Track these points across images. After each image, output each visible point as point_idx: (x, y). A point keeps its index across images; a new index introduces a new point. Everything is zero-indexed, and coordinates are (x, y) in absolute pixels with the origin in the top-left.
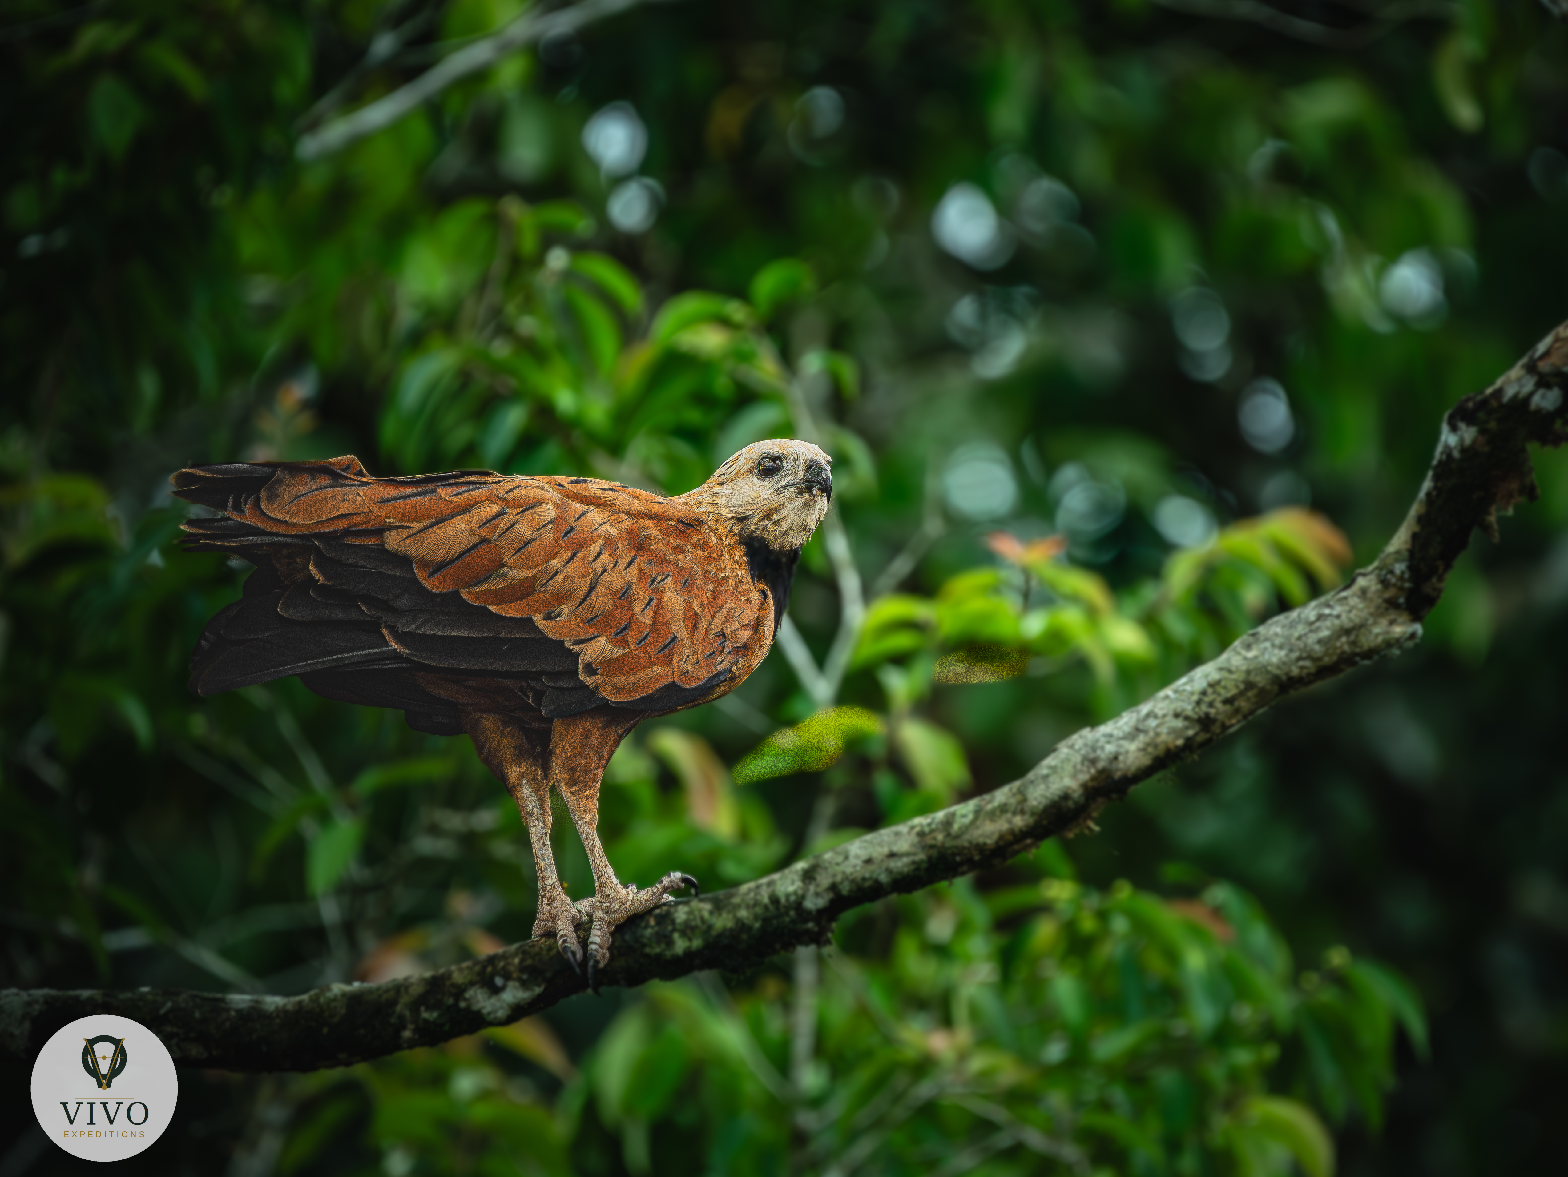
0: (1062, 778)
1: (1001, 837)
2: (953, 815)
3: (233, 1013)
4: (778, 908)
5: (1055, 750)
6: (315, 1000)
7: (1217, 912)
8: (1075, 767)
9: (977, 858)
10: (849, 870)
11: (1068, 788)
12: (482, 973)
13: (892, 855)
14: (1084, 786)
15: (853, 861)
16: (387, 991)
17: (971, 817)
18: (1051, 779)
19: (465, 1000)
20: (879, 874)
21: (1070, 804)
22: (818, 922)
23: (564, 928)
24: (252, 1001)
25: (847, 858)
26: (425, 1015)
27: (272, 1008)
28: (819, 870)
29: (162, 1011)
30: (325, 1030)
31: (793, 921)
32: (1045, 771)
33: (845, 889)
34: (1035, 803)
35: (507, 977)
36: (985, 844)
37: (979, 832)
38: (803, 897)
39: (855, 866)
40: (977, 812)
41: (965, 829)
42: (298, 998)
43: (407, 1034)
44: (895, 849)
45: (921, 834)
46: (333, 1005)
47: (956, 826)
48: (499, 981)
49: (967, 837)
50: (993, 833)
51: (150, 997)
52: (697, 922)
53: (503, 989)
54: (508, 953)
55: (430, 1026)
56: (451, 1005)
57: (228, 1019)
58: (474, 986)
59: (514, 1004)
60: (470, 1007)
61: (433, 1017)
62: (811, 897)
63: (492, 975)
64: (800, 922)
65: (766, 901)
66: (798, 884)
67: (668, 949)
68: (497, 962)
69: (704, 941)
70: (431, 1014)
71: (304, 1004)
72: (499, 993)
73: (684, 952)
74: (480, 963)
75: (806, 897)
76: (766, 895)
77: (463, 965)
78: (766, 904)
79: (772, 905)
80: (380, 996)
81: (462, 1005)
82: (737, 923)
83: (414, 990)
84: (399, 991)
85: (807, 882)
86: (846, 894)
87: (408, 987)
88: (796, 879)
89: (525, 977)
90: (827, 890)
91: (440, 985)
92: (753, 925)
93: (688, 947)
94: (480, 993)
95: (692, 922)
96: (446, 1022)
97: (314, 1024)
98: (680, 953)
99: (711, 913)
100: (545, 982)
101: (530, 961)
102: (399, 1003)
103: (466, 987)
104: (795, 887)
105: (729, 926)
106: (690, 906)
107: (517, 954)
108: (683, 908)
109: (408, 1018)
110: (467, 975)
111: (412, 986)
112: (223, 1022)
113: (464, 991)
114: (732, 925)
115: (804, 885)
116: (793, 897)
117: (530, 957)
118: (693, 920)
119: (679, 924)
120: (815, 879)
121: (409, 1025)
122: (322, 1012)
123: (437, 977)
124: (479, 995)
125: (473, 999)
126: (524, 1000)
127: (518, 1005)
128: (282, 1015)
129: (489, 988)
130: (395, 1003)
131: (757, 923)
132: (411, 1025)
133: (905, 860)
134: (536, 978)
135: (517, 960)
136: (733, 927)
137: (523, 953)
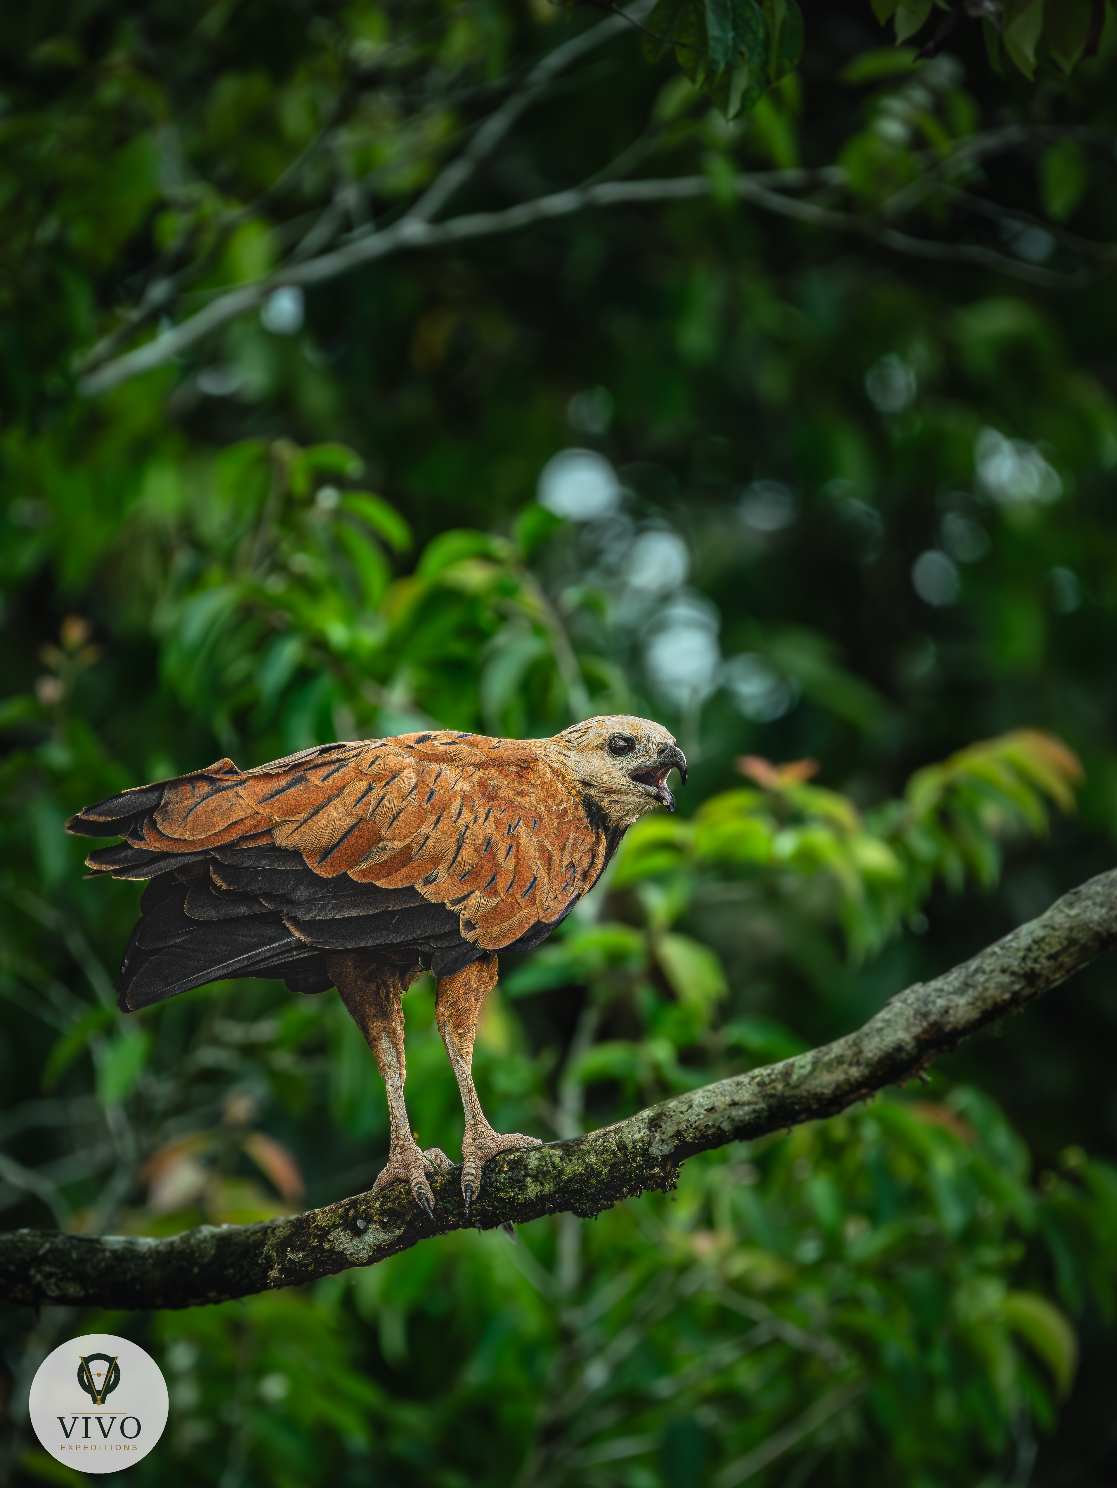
0: (895, 1031)
1: (838, 1086)
2: (792, 1065)
3: (108, 1254)
4: (625, 1154)
5: (888, 1004)
6: (186, 1240)
7: (961, 1117)
8: (907, 1020)
9: (814, 1106)
10: (693, 1118)
11: (902, 1040)
12: (344, 1216)
13: (734, 1104)
14: (917, 1038)
15: (696, 1109)
16: (255, 1233)
17: (809, 1068)
18: (885, 1032)
19: (329, 1241)
20: (722, 1122)
21: (904, 1055)
22: (664, 1169)
23: (418, 1176)
24: (125, 1242)
25: (691, 1107)
26: (291, 1256)
27: (145, 1249)
28: (665, 1118)
29: (42, 1252)
30: (196, 1270)
31: (639, 1166)
32: (879, 1025)
33: (689, 1136)
34: (870, 1055)
35: (369, 1220)
36: (823, 1094)
37: (817, 1082)
38: (650, 1144)
39: (698, 1114)
40: (815, 1064)
41: (803, 1080)
42: (169, 1238)
43: (273, 1274)
44: (737, 1098)
45: (761, 1084)
46: (203, 1246)
47: (795, 1077)
48: (361, 1224)
49: (805, 1087)
50: (830, 1084)
51: (29, 1240)
52: (549, 1167)
53: (365, 1231)
54: (369, 1197)
55: (296, 1266)
56: (316, 1246)
57: (104, 1259)
58: (338, 1228)
59: (375, 1245)
60: (334, 1248)
61: (299, 1258)
62: (657, 1143)
63: (355, 1218)
64: (647, 1167)
65: (614, 1147)
66: (644, 1131)
67: (521, 1193)
68: (359, 1206)
69: (555, 1185)
70: (297, 1255)
71: (176, 1245)
72: (361, 1235)
73: (537, 1196)
74: (343, 1206)
75: (652, 1144)
76: (614, 1142)
77: (327, 1208)
78: (614, 1150)
79: (620, 1151)
80: (248, 1238)
81: (326, 1246)
82: (586, 1168)
83: (280, 1232)
84: (266, 1232)
85: (653, 1129)
86: (691, 1141)
87: (274, 1229)
88: (642, 1126)
89: (385, 1220)
90: (672, 1137)
91: (305, 1227)
92: (602, 1171)
93: (540, 1192)
94: (343, 1235)
95: (544, 1167)
96: (311, 1263)
97: (185, 1264)
98: (533, 1197)
99: (561, 1159)
100: (404, 1224)
101: (390, 1205)
102: (266, 1244)
103: (329, 1229)
104: (642, 1134)
105: (579, 1172)
106: (541, 1152)
107: (378, 1198)
108: (535, 1154)
109: (274, 1259)
110: (331, 1217)
111: (279, 1228)
112: (99, 1262)
113: (328, 1232)
114: (582, 1170)
115: (650, 1132)
116: (640, 1144)
117: (390, 1201)
118: (544, 1166)
119: (531, 1169)
120: (660, 1127)
121: (276, 1265)
122: (193, 1252)
123: (302, 1220)
124: (342, 1237)
125: (337, 1241)
126: (385, 1241)
127: (379, 1246)
128: (155, 1255)
129: (351, 1230)
130: (262, 1244)
131: (606, 1168)
132: (278, 1265)
133: (746, 1108)
134: (396, 1221)
135: (378, 1204)
136: (583, 1172)
137: (383, 1197)
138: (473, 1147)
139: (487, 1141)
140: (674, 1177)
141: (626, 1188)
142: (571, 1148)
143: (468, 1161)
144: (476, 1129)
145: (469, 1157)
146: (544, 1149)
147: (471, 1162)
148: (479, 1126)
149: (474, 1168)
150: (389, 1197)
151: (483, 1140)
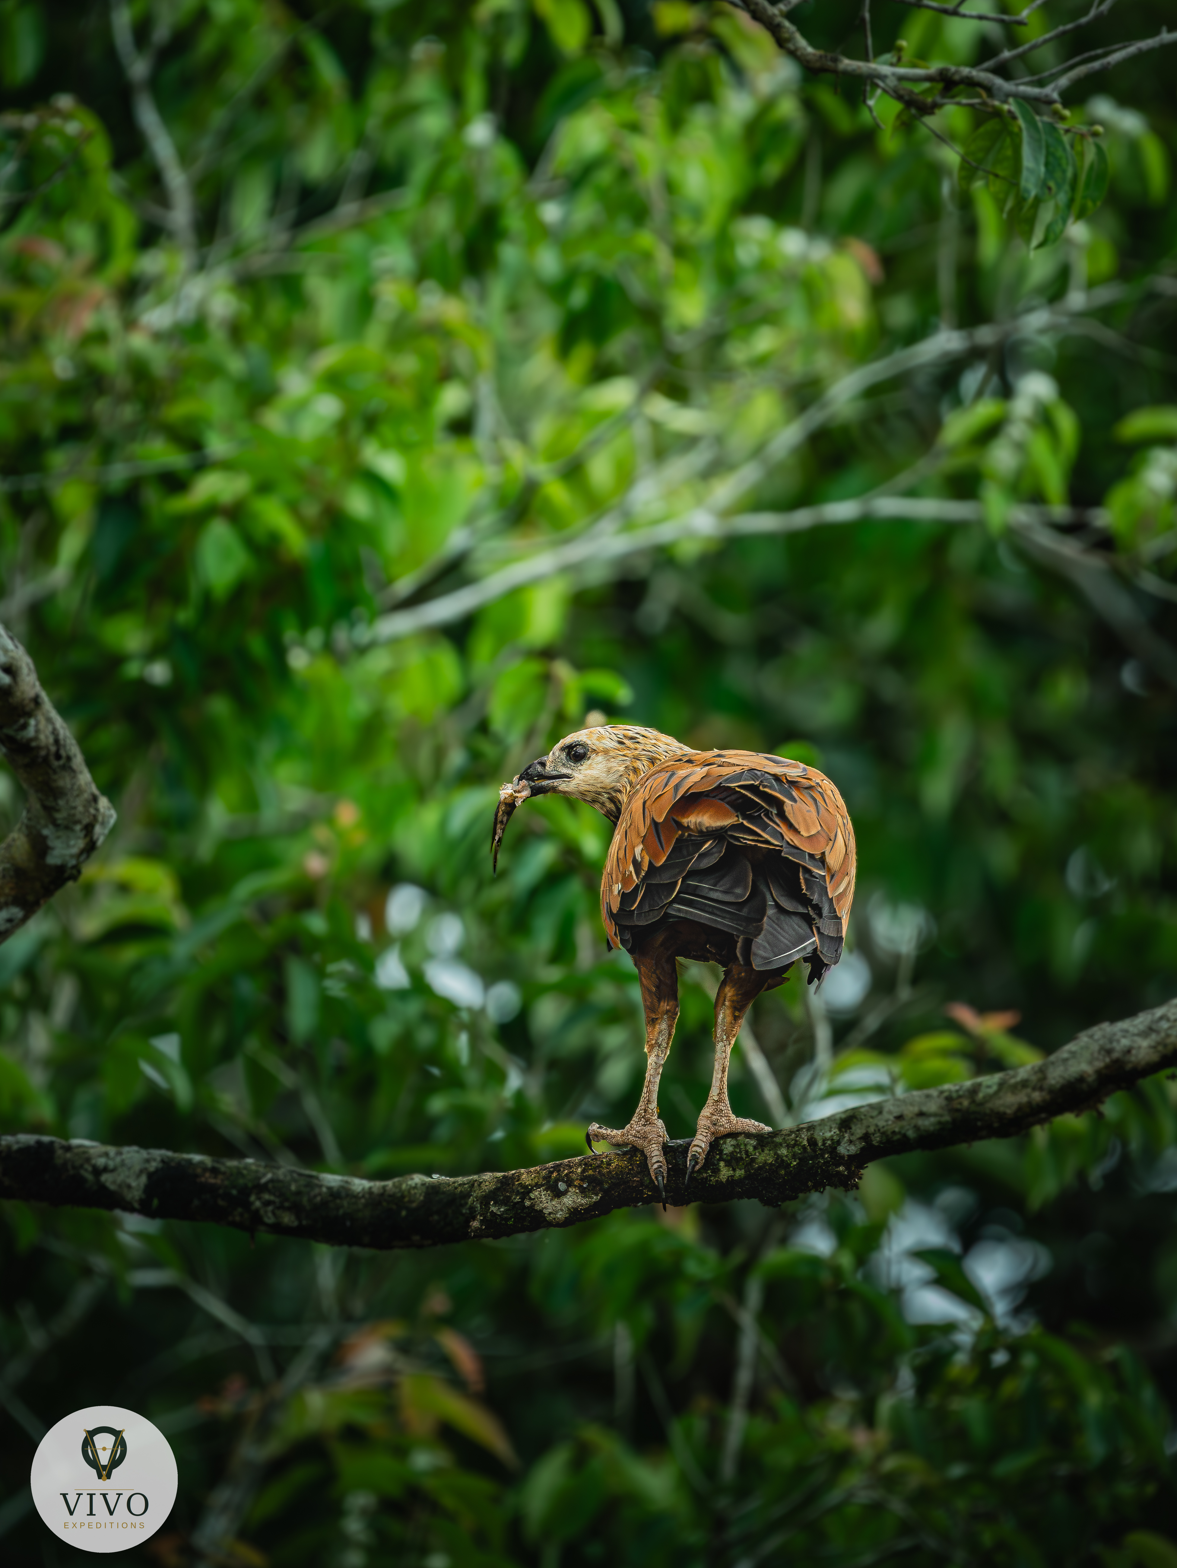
0: (1079, 1063)
1: (1020, 1108)
2: (979, 1085)
3: (324, 1190)
4: (814, 1151)
5: (1076, 1038)
6: (398, 1186)
8: (1092, 1054)
9: (996, 1125)
10: (881, 1123)
11: (1085, 1072)
12: (547, 1178)
13: (921, 1114)
14: (1099, 1072)
15: (886, 1115)
16: (463, 1184)
17: (995, 1088)
18: (1071, 1062)
19: (530, 1199)
20: (908, 1130)
21: (1084, 1086)
22: (848, 1168)
24: (342, 1181)
25: (880, 1113)
26: (493, 1209)
27: (359, 1189)
28: (855, 1120)
29: (263, 1180)
30: (404, 1213)
31: (826, 1163)
32: (1065, 1055)
33: (876, 1140)
34: (1053, 1082)
35: (570, 1183)
36: (1005, 1113)
37: (1001, 1102)
38: (839, 1143)
39: (887, 1121)
40: (1001, 1085)
41: (989, 1098)
42: (383, 1183)
43: (475, 1224)
44: (924, 1109)
45: (949, 1099)
46: (413, 1192)
47: (981, 1095)
48: (562, 1186)
49: (989, 1105)
50: (1012, 1105)
51: (254, 1168)
52: (742, 1154)
53: (565, 1193)
54: (573, 1163)
55: (497, 1219)
56: (518, 1202)
57: (320, 1194)
58: (540, 1188)
59: (572, 1208)
60: (534, 1206)
61: (500, 1211)
62: (845, 1143)
63: (557, 1180)
64: (833, 1164)
65: (805, 1143)
66: (835, 1131)
67: (713, 1176)
68: (562, 1169)
69: (746, 1172)
70: (499, 1209)
71: (388, 1188)
72: (561, 1196)
73: (728, 1179)
74: (547, 1168)
75: (841, 1143)
76: (806, 1138)
77: (532, 1169)
78: (805, 1145)
79: (810, 1147)
80: (456, 1188)
81: (527, 1203)
82: (777, 1159)
83: (486, 1186)
84: (473, 1185)
85: (843, 1130)
86: (877, 1144)
87: (481, 1183)
88: (834, 1126)
89: (585, 1186)
90: (860, 1138)
91: (510, 1184)
92: (791, 1163)
93: (731, 1176)
94: (544, 1195)
95: (737, 1154)
96: (511, 1218)
97: (394, 1207)
98: (724, 1180)
99: (755, 1148)
100: (602, 1192)
101: (591, 1172)
102: (472, 1195)
103: (532, 1188)
104: (832, 1133)
105: (770, 1161)
106: (737, 1140)
107: (580, 1165)
108: (731, 1141)
109: (478, 1210)
110: (535, 1178)
111: (485, 1182)
112: (315, 1196)
113: (531, 1191)
114: (772, 1161)
115: (840, 1133)
116: (829, 1142)
117: (591, 1169)
118: (739, 1152)
119: (725, 1154)
120: (850, 1128)
121: (478, 1216)
122: (403, 1197)
123: (507, 1177)
124: (543, 1196)
125: (538, 1199)
126: (582, 1205)
127: (576, 1209)
128: (367, 1196)
129: (552, 1191)
130: (468, 1195)
131: (795, 1161)
132: (480, 1216)
133: (932, 1120)
134: (594, 1187)
135: (579, 1170)
136: (773, 1162)
137: (585, 1164)
138: (708, 1121)
139: (723, 1120)
140: (857, 1178)
141: (811, 1182)
142: (765, 1139)
143: (701, 1134)
144: (717, 1106)
145: (702, 1130)
146: (740, 1138)
147: (703, 1135)
148: (720, 1104)
149: (704, 1142)
150: (591, 1165)
151: (719, 1118)
